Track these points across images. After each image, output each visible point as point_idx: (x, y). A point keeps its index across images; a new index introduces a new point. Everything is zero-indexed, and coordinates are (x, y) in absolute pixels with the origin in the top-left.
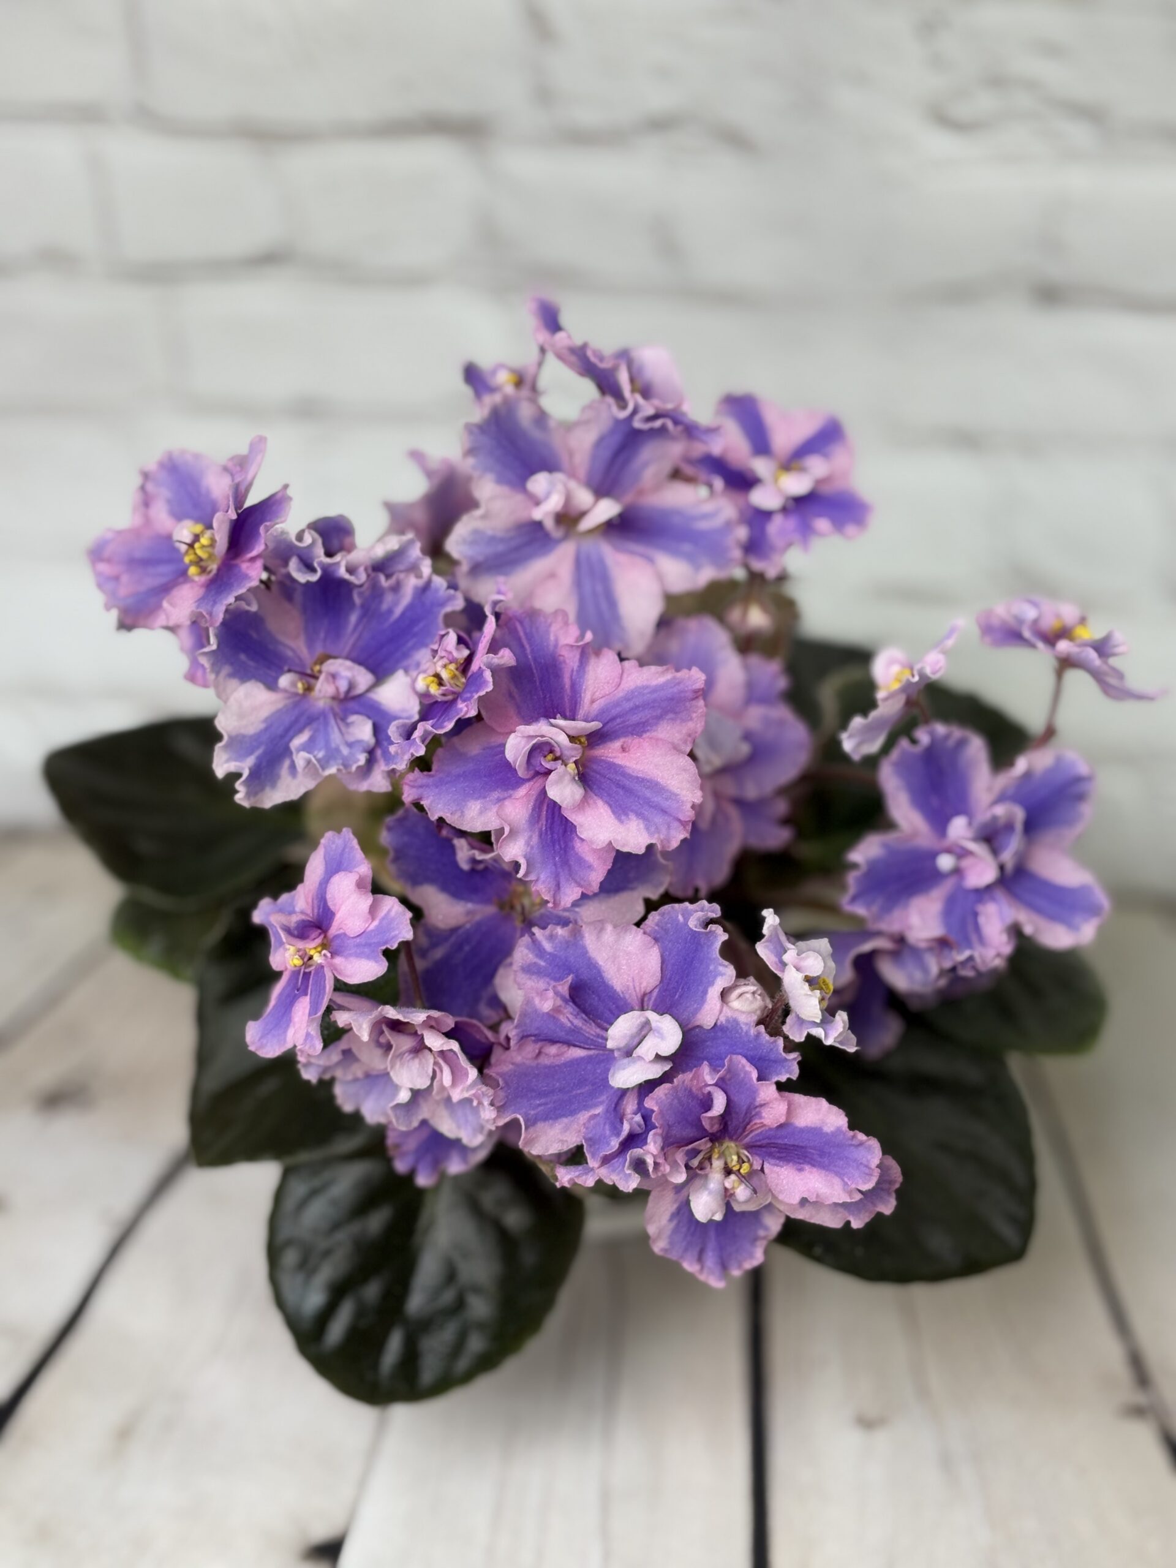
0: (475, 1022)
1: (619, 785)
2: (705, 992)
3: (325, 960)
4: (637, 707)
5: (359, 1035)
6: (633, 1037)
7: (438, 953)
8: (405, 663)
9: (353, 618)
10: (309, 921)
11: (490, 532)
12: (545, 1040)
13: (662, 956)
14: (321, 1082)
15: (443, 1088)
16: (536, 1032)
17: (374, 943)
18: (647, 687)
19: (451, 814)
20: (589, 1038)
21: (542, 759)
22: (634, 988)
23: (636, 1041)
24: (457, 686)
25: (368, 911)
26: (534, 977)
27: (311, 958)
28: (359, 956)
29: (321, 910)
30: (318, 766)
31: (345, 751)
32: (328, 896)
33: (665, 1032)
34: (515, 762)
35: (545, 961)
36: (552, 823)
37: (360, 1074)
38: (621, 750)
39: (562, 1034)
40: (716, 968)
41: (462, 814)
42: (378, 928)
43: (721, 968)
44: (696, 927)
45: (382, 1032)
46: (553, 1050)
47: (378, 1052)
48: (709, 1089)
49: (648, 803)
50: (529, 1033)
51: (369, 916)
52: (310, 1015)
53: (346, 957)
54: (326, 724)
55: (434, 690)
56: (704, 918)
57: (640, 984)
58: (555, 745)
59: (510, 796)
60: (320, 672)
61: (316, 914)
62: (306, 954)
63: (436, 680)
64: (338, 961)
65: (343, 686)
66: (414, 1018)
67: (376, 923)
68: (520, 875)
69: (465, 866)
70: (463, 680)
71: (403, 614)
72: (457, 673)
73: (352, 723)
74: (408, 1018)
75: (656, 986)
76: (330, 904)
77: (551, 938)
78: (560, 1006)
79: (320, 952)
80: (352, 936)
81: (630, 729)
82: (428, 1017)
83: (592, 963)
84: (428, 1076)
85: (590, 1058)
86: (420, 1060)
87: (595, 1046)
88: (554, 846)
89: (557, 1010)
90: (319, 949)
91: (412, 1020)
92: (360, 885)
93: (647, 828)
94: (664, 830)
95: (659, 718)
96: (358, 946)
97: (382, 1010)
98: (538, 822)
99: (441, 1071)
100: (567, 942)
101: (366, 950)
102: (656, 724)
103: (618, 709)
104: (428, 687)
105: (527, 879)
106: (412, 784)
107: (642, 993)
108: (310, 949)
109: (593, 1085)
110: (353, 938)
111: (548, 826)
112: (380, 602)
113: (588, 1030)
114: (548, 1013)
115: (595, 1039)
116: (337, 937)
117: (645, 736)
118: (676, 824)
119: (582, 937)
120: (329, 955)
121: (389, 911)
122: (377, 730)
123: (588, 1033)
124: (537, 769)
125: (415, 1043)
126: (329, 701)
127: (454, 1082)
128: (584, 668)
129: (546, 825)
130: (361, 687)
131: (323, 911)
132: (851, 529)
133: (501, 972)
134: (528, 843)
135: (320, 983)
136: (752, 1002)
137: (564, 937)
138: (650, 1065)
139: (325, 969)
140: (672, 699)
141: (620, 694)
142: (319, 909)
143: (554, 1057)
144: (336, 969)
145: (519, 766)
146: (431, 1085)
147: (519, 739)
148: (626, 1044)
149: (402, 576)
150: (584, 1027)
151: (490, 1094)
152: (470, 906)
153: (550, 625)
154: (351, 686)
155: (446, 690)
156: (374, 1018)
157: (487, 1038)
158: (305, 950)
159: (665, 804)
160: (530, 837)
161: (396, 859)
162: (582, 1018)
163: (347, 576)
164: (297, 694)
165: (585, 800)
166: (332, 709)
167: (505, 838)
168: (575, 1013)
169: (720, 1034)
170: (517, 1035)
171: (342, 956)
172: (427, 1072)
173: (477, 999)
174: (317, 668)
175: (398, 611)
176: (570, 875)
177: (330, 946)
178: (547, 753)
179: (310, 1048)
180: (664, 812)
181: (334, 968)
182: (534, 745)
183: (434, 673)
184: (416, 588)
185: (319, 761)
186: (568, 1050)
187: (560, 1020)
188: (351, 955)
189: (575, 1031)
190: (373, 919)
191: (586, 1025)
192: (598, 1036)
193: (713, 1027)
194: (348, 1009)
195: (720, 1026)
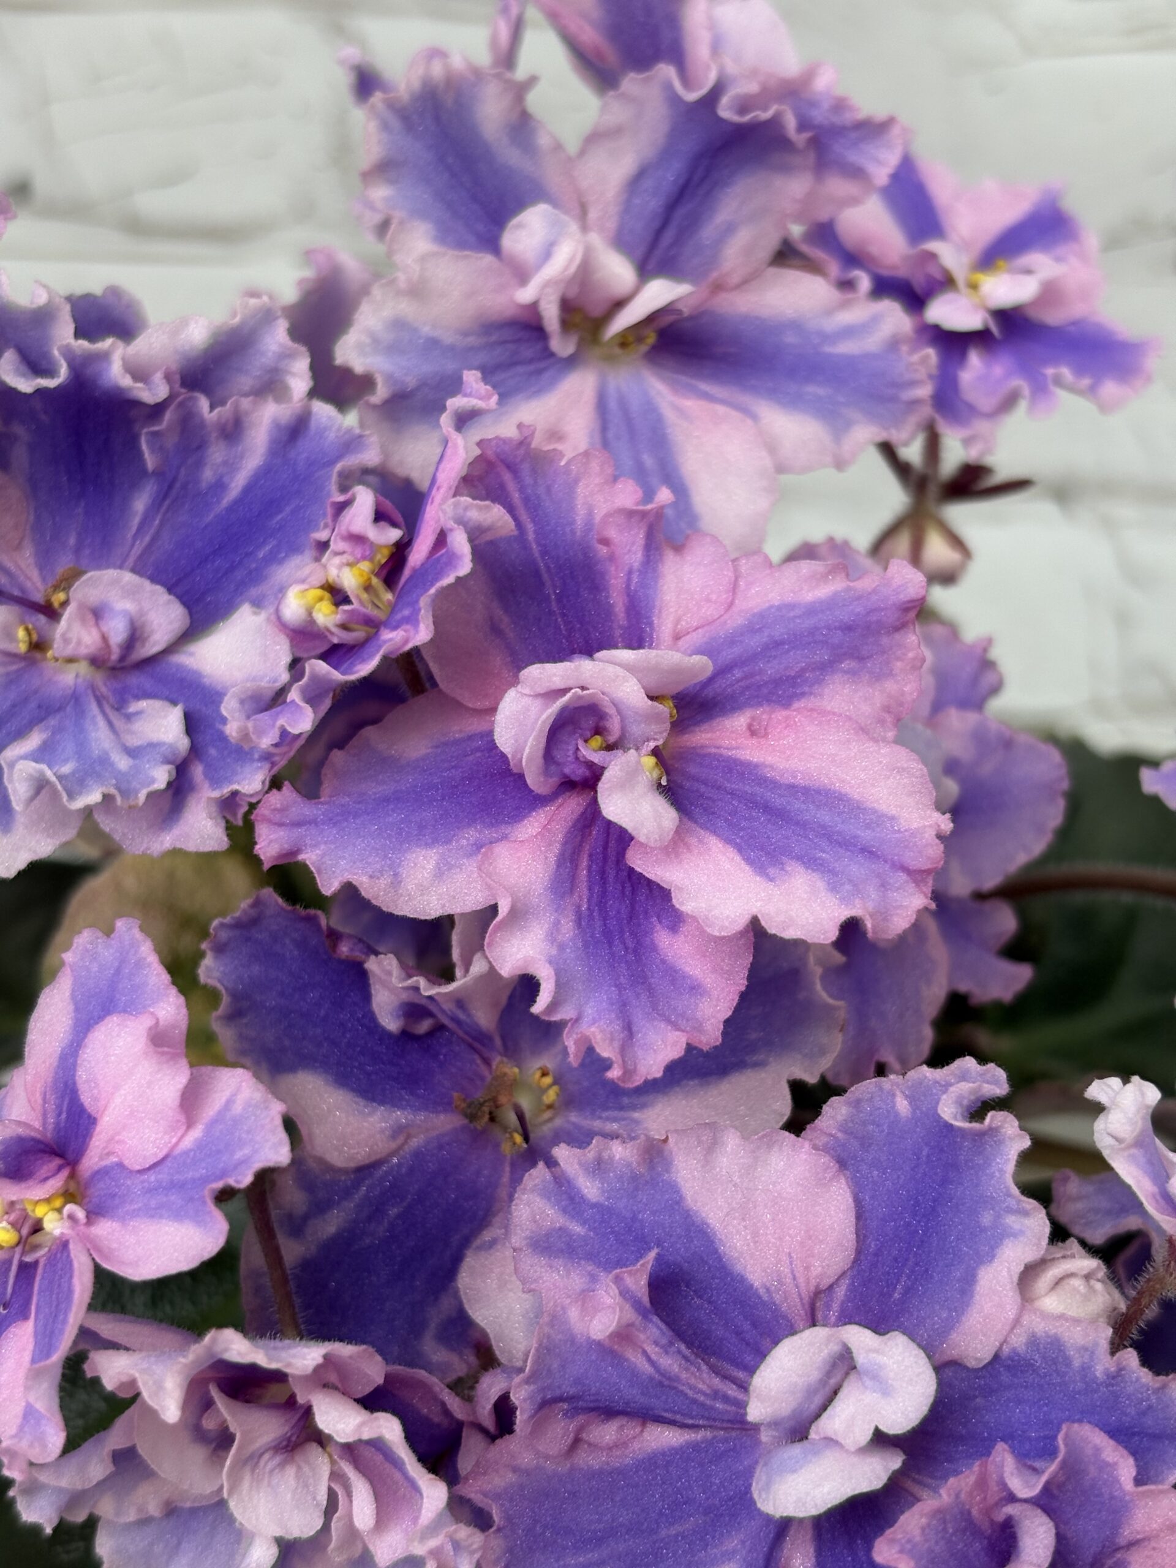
0: (422, 1374)
1: (753, 803)
2: (969, 1281)
3: (73, 1228)
4: (778, 644)
5: (156, 1407)
6: (811, 1392)
7: (331, 1225)
8: (254, 592)
9: (140, 504)
10: (33, 1139)
11: (426, 330)
12: (592, 1410)
13: (858, 1202)
14: (62, 1528)
15: (352, 1533)
16: (572, 1391)
17: (194, 1180)
18: (791, 606)
19: (371, 877)
20: (694, 1401)
21: (581, 744)
22: (794, 1278)
23: (818, 1400)
24: (378, 607)
25: (177, 1102)
26: (559, 1263)
27: (37, 1228)
28: (153, 1213)
29: (64, 1116)
30: (59, 787)
31: (123, 763)
32: (82, 1075)
33: (892, 1375)
34: (519, 750)
35: (584, 1223)
36: (604, 893)
37: (154, 1509)
38: (748, 733)
39: (633, 1394)
40: (998, 1216)
41: (397, 880)
42: (200, 1145)
43: (1011, 1220)
44: (956, 1119)
45: (208, 1404)
46: (607, 1432)
47: (198, 1454)
48: (1010, 1510)
49: (828, 835)
50: (558, 1393)
51: (182, 1118)
52: (33, 1361)
53: (123, 1220)
54: (80, 712)
55: (326, 615)
56: (972, 1097)
57: (807, 1268)
58: (611, 711)
59: (505, 837)
60: (65, 604)
61: (50, 1127)
62: (25, 1216)
63: (327, 595)
64: (104, 1229)
65: (117, 630)
66: (293, 1361)
67: (196, 1133)
68: (538, 1008)
69: (390, 1023)
70: (389, 596)
71: (248, 489)
72: (375, 581)
73: (138, 713)
74: (278, 1360)
75: (844, 1274)
76: (86, 1099)
77: (599, 1167)
78: (630, 1325)
79: (59, 1210)
80: (138, 1168)
81: (765, 691)
82: (327, 1358)
83: (693, 1224)
84: (318, 1505)
85: (695, 1446)
86: (299, 1468)
87: (708, 1419)
88: (610, 944)
89: (623, 1335)
90: (58, 1203)
91: (289, 1365)
92: (158, 1039)
93: (833, 888)
94: (873, 893)
95: (825, 668)
96: (151, 1191)
97: (214, 1341)
98: (572, 890)
99: (349, 1495)
100: (634, 1178)
101: (173, 1198)
102: (819, 681)
103: (736, 651)
104: (310, 612)
105: (556, 1017)
106: (277, 817)
107: (812, 1288)
108: (37, 1202)
109: (706, 1513)
110: (140, 1172)
111: (595, 900)
112: (199, 464)
113: (693, 1381)
114: (599, 1344)
115: (708, 1402)
116: (102, 1173)
117: (796, 705)
118: (903, 876)
119: (668, 1165)
120: (81, 1214)
121: (229, 1103)
122: (192, 724)
123: (692, 1388)
124: (567, 771)
125: (286, 1428)
126: (83, 668)
127: (382, 1521)
128: (655, 570)
129: (589, 901)
130: (158, 638)
131: (67, 1118)
132: (1110, 388)
133: (471, 1262)
134: (552, 936)
135: (59, 1285)
136: (1086, 1298)
137: (629, 1165)
138: (855, 1459)
139: (71, 1246)
140: (848, 628)
141: (735, 620)
142: (59, 1115)
143: (610, 1449)
144: (99, 1250)
145: (529, 759)
146: (326, 1528)
147: (527, 701)
148: (794, 1411)
149: (246, 403)
150: (684, 1375)
151: (475, 1546)
152: (400, 1116)
153: (576, 481)
154: (135, 636)
155: (352, 612)
156: (193, 1362)
157: (446, 1412)
158: (25, 1210)
159: (866, 836)
160: (557, 924)
161: (233, 1016)
162: (679, 1352)
163: (126, 381)
164: (13, 656)
165: (679, 834)
166: (93, 688)
167: (502, 921)
168: (664, 1341)
169: (1005, 1378)
170: (531, 1398)
171: (112, 1217)
172: (314, 1499)
173: (416, 1329)
174: (61, 596)
175: (238, 482)
176: (654, 1007)
177: (84, 1197)
178: (588, 734)
179: (31, 1445)
180: (869, 853)
181: (92, 1246)
182: (563, 710)
183: (324, 581)
184: (276, 425)
185: (60, 778)
186: (642, 1431)
187: (627, 1360)
188: (134, 1214)
189: (665, 1383)
190: (190, 1124)
191: (687, 1370)
192: (716, 1395)
193: (990, 1363)
194: (127, 1349)
195: (1010, 1358)
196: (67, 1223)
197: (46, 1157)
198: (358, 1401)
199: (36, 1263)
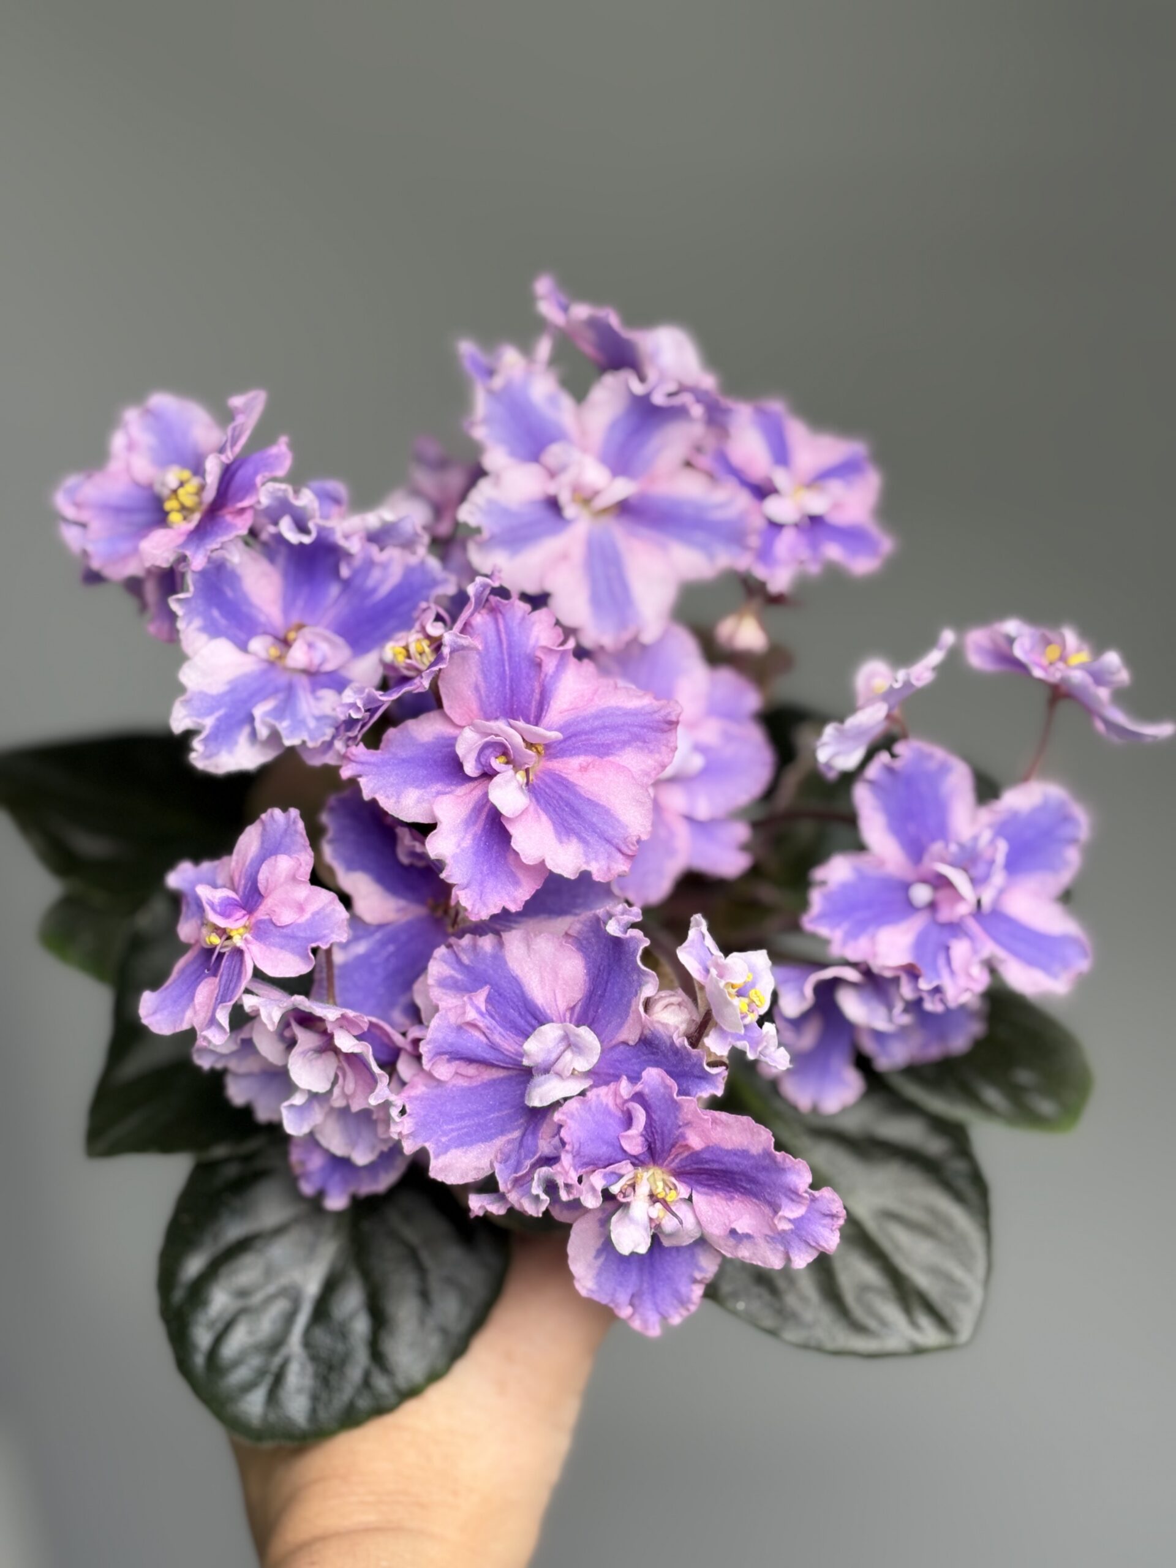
3: (247, 944)
17: (303, 939)
19: (387, 797)
21: (493, 758)
28: (281, 947)
29: (247, 890)
32: (260, 878)
35: (462, 973)
38: (580, 768)
42: (305, 924)
53: (268, 946)
55: (400, 661)
61: (240, 893)
63: (404, 652)
64: (261, 949)
65: (317, 658)
67: (307, 916)
68: (442, 875)
73: (322, 696)
74: (322, 1013)
80: (280, 925)
81: (594, 748)
82: (343, 1015)
83: (511, 976)
90: (242, 930)
91: (326, 1015)
95: (625, 743)
96: (283, 937)
101: (292, 943)
102: (620, 749)
103: (585, 725)
104: (395, 658)
116: (266, 921)
117: (607, 758)
124: (485, 769)
125: (321, 1043)
127: (356, 1091)
128: (559, 675)
142: (245, 888)
144: (256, 959)
155: (411, 664)
156: (285, 1008)
163: (341, 542)
167: (437, 831)
177: (254, 929)
178: (499, 753)
181: (255, 956)
184: (406, 567)
188: (273, 945)
194: (257, 995)
196: (243, 942)
197: (238, 908)
198: (355, 1036)
199: (224, 953)
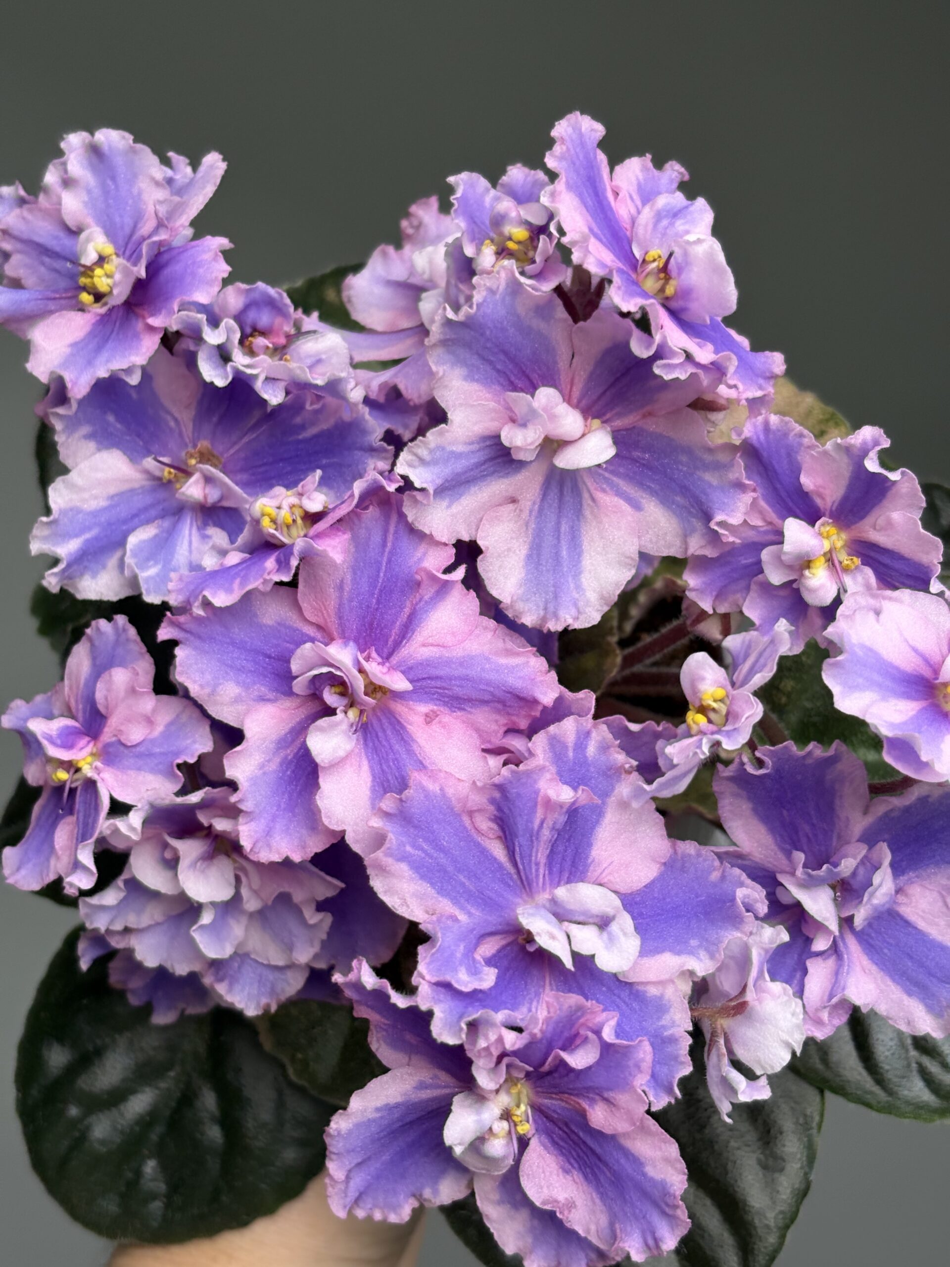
6: (582, 911)
12: (500, 811)
33: (618, 945)
40: (701, 948)
44: (740, 899)
56: (751, 902)
113: (540, 850)
123: (537, 850)
143: (475, 829)
162: (553, 835)
168: (556, 826)
186: (495, 839)
187: (535, 812)
191: (545, 844)
192: (537, 864)
193: (626, 983)
195: (637, 991)
